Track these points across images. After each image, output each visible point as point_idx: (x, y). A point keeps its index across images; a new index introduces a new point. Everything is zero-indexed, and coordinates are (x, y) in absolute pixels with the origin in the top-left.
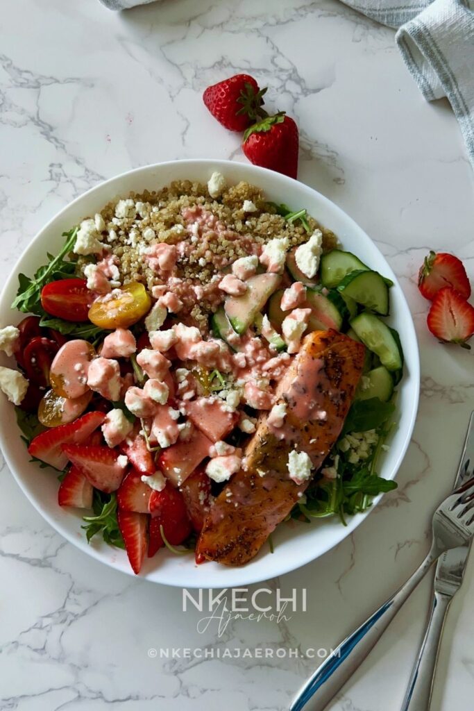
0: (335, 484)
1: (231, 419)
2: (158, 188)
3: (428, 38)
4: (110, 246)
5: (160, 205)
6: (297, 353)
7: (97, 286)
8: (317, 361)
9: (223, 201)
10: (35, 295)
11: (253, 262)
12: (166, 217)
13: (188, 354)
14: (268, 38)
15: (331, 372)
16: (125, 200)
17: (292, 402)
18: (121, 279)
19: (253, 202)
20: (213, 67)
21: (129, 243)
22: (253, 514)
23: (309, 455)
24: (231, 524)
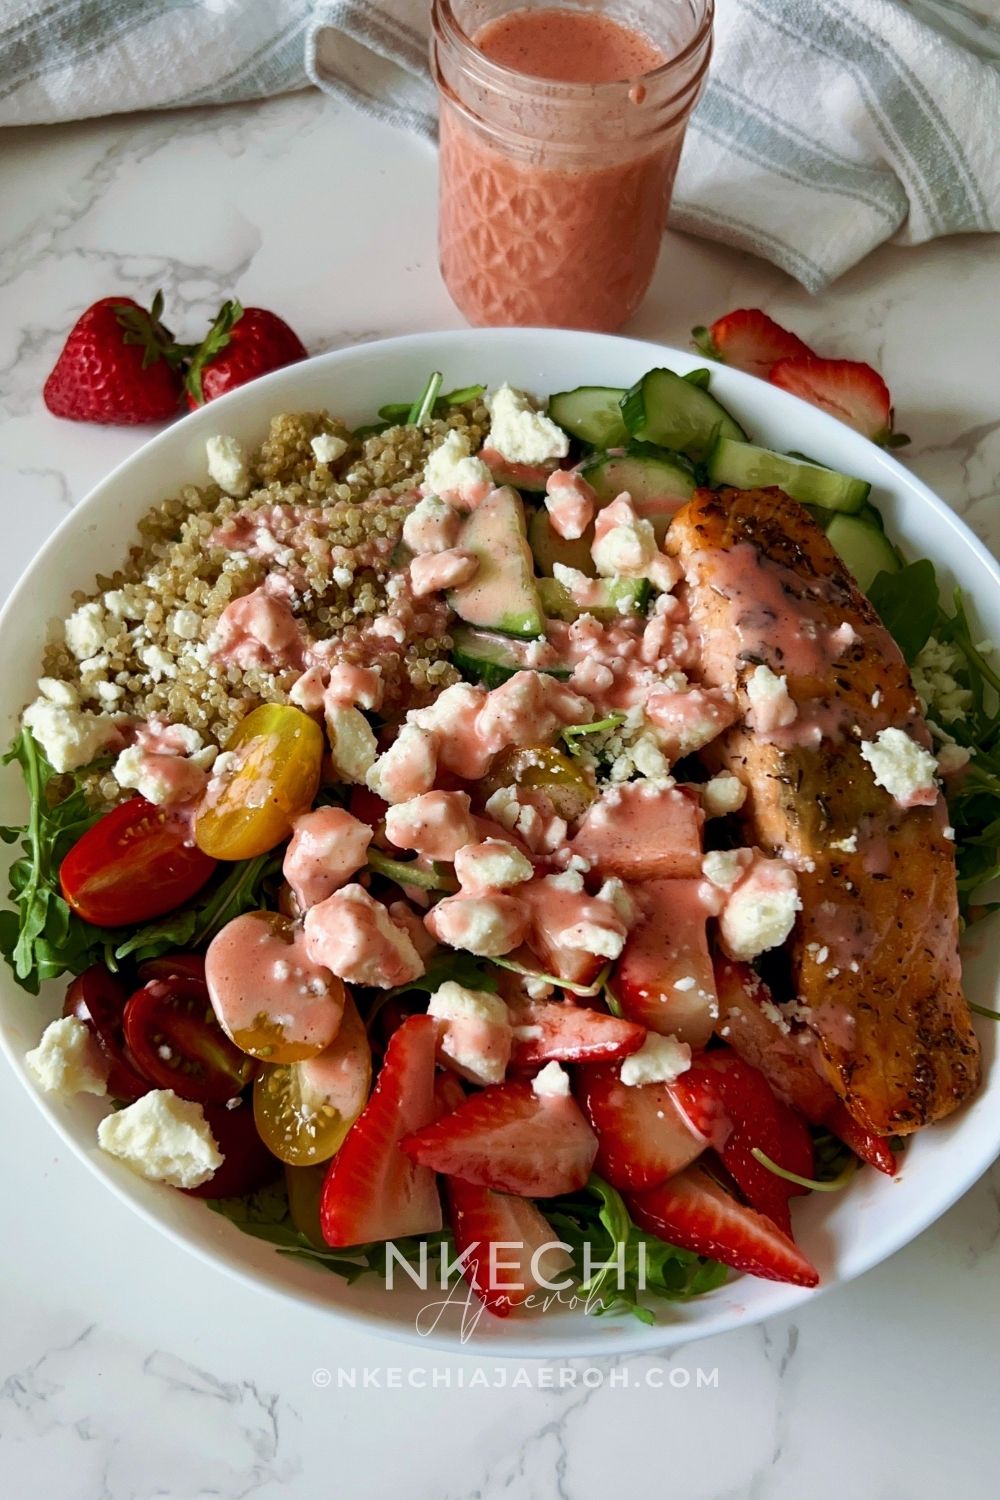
1: (684, 800)
3: (369, 13)
4: (121, 712)
7: (174, 784)
8: (735, 549)
9: (269, 478)
10: (51, 913)
12: (190, 568)
13: (484, 749)
14: (80, 251)
15: (776, 553)
16: (76, 614)
17: (770, 655)
18: (208, 738)
19: (327, 434)
20: (20, 356)
21: (157, 678)
22: (900, 961)
23: (897, 728)
24: (878, 1022)
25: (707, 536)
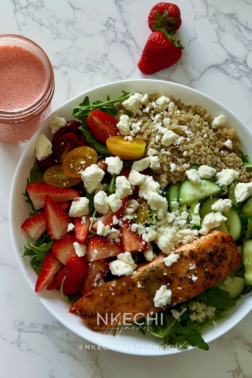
0: (174, 322)
1: (143, 245)
2: (187, 104)
4: (142, 114)
5: (182, 112)
6: (203, 236)
7: (122, 128)
9: (216, 132)
10: (87, 111)
11: (212, 172)
12: (182, 119)
13: (145, 195)
16: (166, 97)
19: (232, 143)
21: (153, 119)
22: (119, 306)
23: (172, 294)
24: (103, 302)
25: (214, 239)
